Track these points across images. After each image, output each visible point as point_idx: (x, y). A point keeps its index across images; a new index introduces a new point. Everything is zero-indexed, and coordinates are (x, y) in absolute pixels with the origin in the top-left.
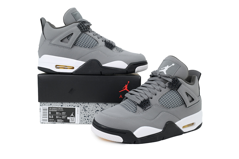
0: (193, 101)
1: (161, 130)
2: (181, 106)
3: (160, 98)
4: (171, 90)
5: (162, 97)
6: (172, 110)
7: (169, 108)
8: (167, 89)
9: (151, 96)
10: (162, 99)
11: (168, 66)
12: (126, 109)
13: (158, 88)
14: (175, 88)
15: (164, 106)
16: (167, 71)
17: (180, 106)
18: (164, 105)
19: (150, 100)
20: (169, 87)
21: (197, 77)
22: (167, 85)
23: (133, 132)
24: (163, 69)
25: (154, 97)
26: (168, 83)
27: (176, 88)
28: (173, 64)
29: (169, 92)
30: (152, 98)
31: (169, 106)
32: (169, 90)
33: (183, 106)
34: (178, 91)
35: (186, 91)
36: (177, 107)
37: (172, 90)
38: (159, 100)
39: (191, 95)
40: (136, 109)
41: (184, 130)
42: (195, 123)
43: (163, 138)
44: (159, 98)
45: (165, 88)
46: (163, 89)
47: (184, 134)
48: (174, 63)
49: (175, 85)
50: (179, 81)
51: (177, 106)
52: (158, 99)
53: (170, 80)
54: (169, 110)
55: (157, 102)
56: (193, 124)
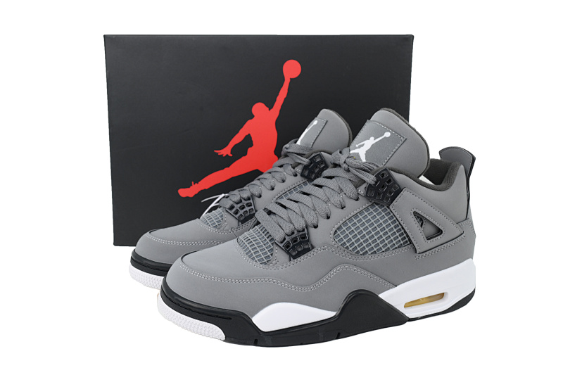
0: (438, 236)
1: (330, 314)
2: (400, 249)
3: (339, 228)
4: (372, 206)
5: (345, 223)
6: (370, 259)
7: (364, 254)
8: (363, 203)
9: (314, 222)
10: (344, 228)
11: (372, 138)
12: (247, 254)
13: (337, 199)
14: (382, 200)
15: (347, 248)
16: (368, 153)
17: (397, 250)
18: (348, 245)
19: (312, 230)
20: (367, 196)
21: (462, 166)
22: (362, 190)
23: (253, 316)
24: (360, 147)
25: (323, 223)
26: (364, 185)
27: (387, 199)
28: (387, 135)
29: (367, 209)
30: (316, 227)
31: (362, 250)
32: (367, 205)
33: (406, 250)
34: (392, 209)
35: (415, 210)
36: (387, 253)
37: (377, 204)
38: (336, 232)
39: (432, 220)
40: (272, 255)
41: (409, 313)
42: (447, 293)
43: (339, 334)
44: (336, 227)
45: (357, 200)
46: (350, 204)
47: (408, 323)
48: (389, 129)
49: (385, 193)
50: (395, 182)
51: (386, 250)
52: (334, 229)
53: (370, 179)
54: (361, 260)
55: (330, 239)
56: (442, 296)
